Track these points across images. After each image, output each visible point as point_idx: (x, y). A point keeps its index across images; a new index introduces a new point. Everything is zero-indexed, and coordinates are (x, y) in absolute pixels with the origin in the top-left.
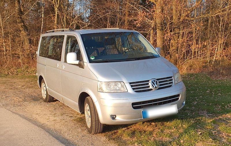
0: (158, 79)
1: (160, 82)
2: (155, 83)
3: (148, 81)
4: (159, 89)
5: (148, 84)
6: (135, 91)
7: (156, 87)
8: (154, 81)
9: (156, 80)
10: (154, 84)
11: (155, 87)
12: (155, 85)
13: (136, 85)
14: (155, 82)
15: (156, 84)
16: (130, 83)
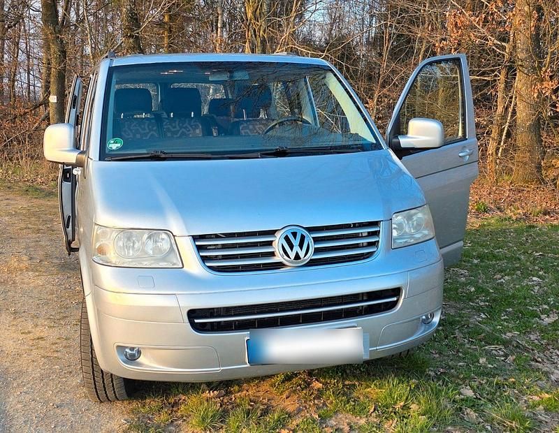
0: (310, 230)
1: (316, 240)
2: (296, 243)
3: (272, 233)
4: (312, 263)
5: (270, 244)
6: (209, 267)
7: (297, 257)
8: (294, 234)
9: (300, 232)
10: (291, 247)
11: (292, 255)
12: (296, 248)
13: (224, 247)
14: (295, 237)
15: (301, 246)
16: (195, 238)
